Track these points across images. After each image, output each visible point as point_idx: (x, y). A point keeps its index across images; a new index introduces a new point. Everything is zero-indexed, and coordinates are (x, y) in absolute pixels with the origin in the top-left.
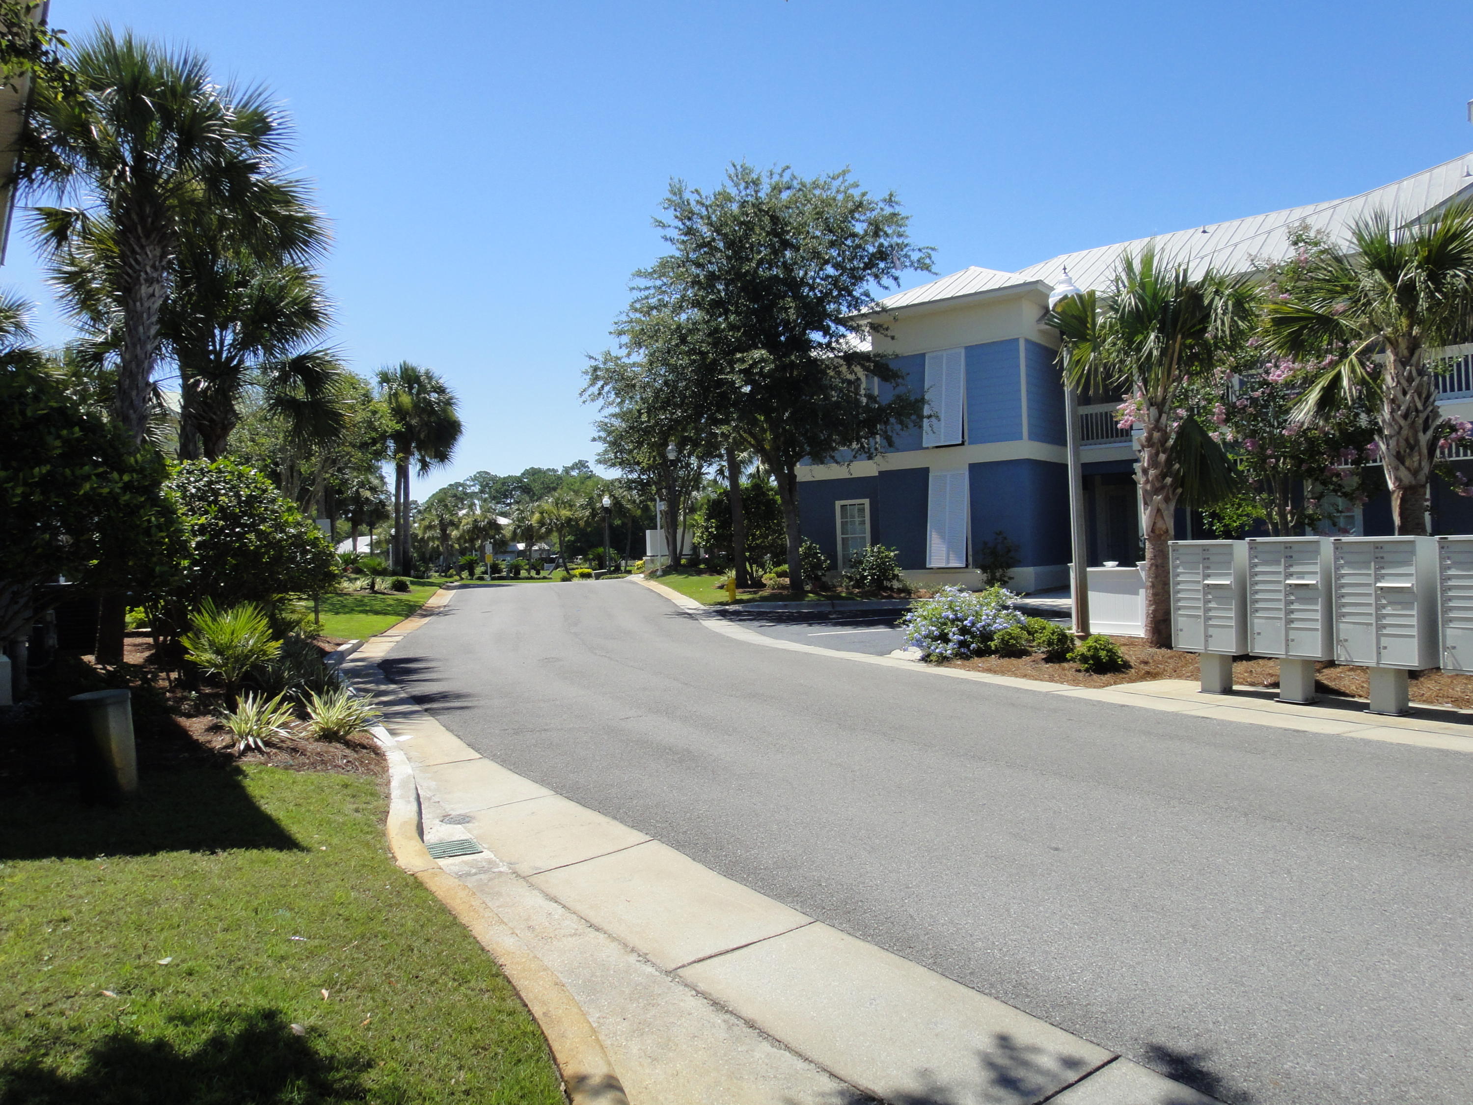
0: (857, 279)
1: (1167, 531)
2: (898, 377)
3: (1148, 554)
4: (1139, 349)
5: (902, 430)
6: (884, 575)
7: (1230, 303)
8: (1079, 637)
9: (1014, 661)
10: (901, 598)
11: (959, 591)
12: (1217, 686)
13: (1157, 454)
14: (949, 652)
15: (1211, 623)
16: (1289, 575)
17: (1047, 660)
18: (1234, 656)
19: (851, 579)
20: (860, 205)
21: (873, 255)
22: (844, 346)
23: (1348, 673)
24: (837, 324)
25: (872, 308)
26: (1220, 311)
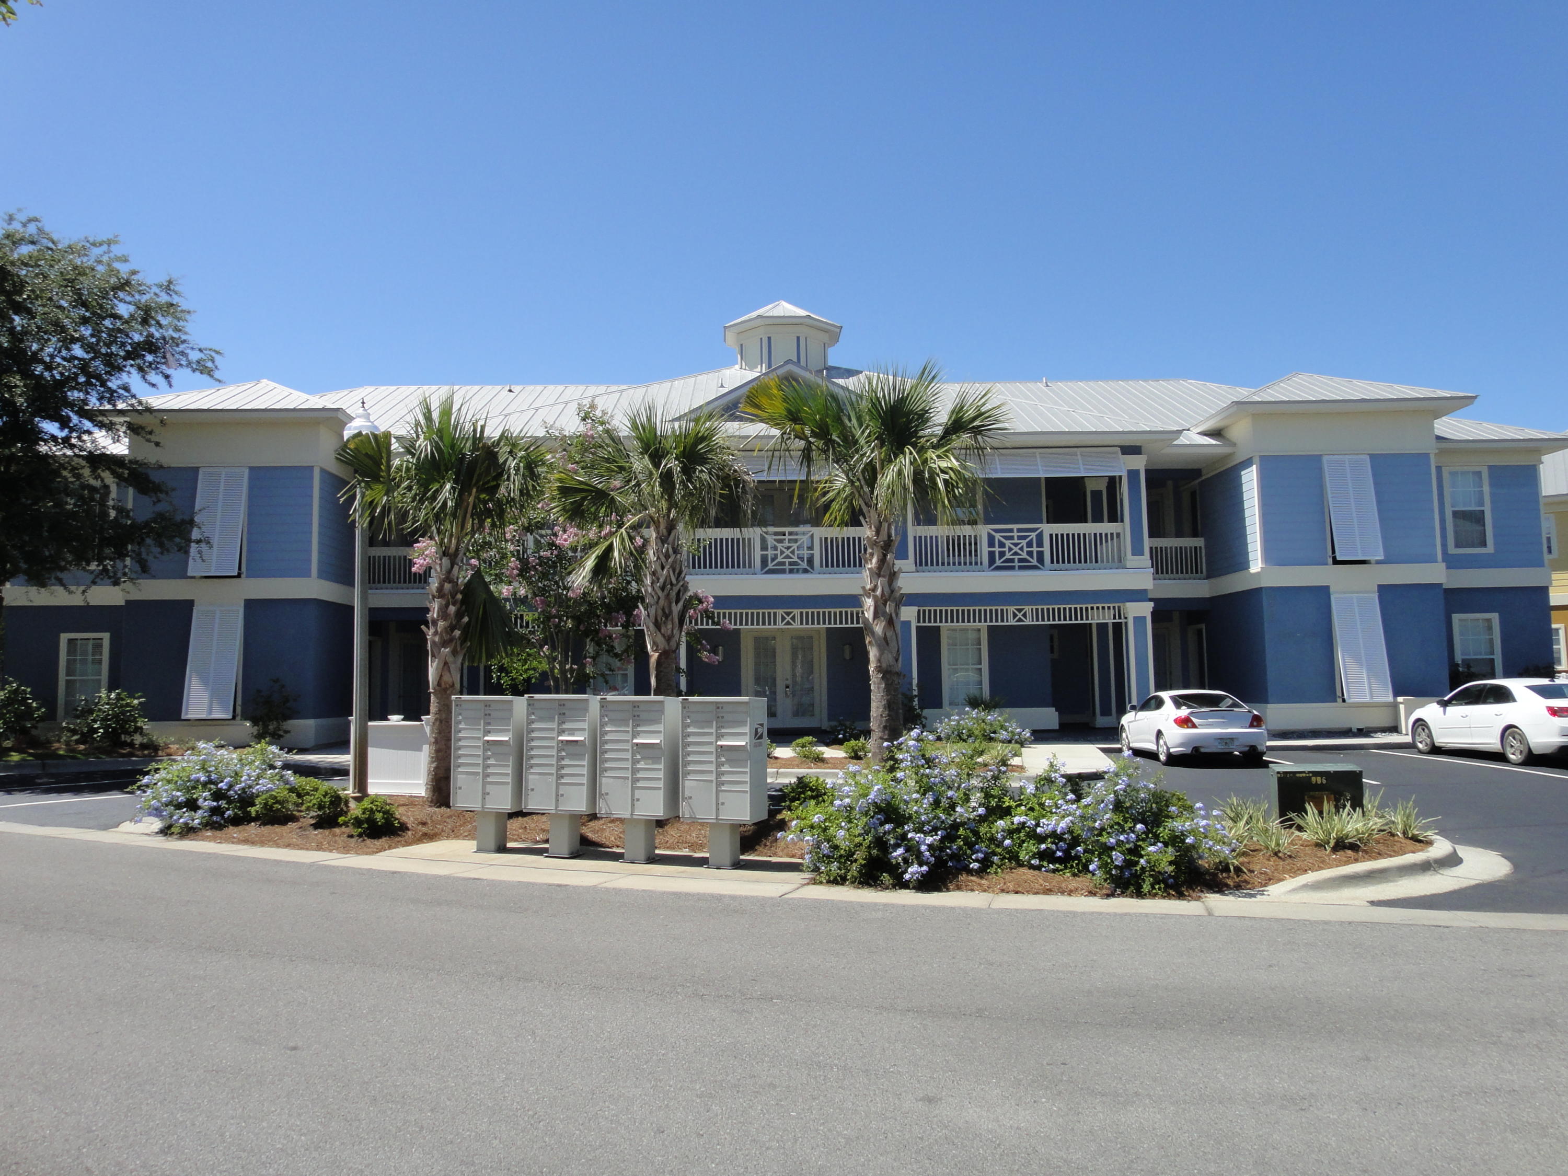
0: (115, 368)
1: (453, 685)
2: (161, 491)
3: (433, 708)
4: (434, 498)
5: (162, 553)
6: (122, 727)
7: (522, 465)
8: (355, 799)
9: (277, 829)
10: (145, 756)
11: (217, 747)
12: (492, 844)
13: (447, 606)
14: (196, 821)
15: (489, 780)
16: (561, 732)
17: (316, 826)
18: (509, 814)
19: (74, 732)
20: (128, 283)
21: (138, 344)
22: (89, 445)
23: (609, 825)
24: (81, 416)
25: (132, 405)
26: (513, 472)
